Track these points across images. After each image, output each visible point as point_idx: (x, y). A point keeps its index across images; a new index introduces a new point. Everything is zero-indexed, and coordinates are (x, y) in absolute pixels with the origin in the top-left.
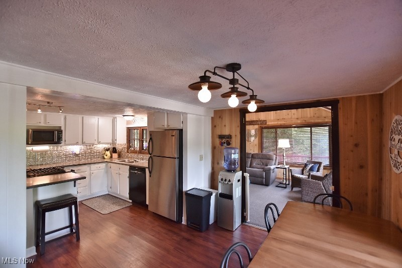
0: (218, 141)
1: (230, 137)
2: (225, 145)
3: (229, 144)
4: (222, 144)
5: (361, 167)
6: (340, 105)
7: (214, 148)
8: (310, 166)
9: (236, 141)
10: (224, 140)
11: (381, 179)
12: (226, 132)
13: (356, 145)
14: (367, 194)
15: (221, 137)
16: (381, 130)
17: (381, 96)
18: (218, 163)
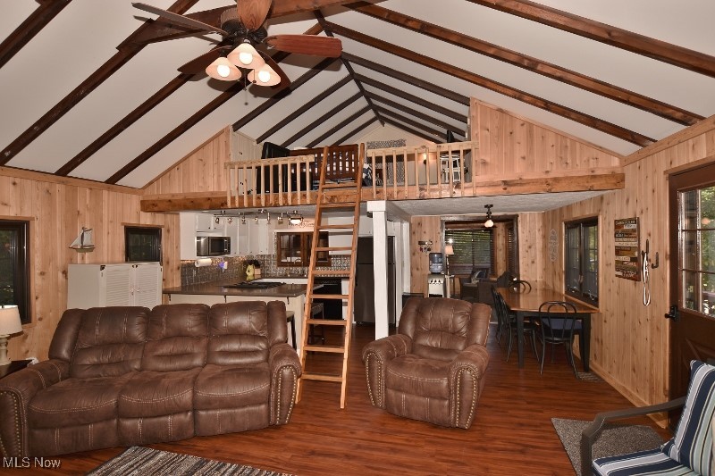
0: (417, 248)
2: (426, 250)
3: (429, 249)
4: (421, 250)
5: (533, 262)
7: (413, 254)
8: (478, 273)
9: (436, 247)
10: (424, 246)
12: (426, 238)
13: (530, 248)
15: (421, 243)
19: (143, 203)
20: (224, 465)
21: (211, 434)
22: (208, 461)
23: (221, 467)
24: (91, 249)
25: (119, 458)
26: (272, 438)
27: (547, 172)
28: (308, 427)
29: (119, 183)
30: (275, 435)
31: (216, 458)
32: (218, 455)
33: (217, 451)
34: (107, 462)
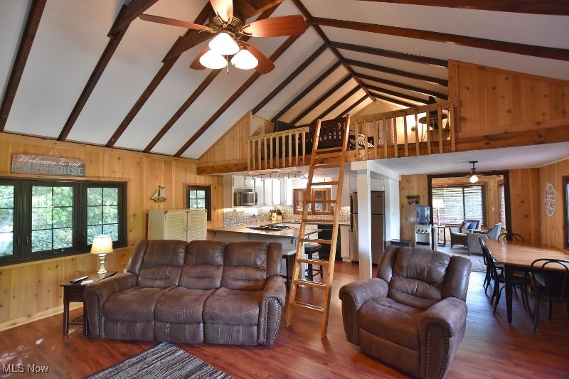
0: (406, 201)
1: (418, 197)
2: (414, 204)
3: (417, 203)
4: (410, 203)
5: (526, 216)
6: (510, 174)
7: (402, 207)
8: (468, 224)
9: (424, 201)
10: (413, 200)
11: (540, 224)
12: (415, 194)
13: (522, 202)
14: (531, 235)
15: (409, 197)
16: (539, 192)
17: (538, 169)
18: (406, 220)
19: (198, 169)
20: (217, 371)
21: (215, 342)
22: (207, 365)
23: (213, 373)
24: (164, 200)
25: (153, 350)
26: (259, 355)
27: (538, 123)
28: (290, 350)
29: (182, 155)
30: (262, 352)
31: (213, 364)
32: (216, 361)
33: (216, 358)
34: (145, 351)
